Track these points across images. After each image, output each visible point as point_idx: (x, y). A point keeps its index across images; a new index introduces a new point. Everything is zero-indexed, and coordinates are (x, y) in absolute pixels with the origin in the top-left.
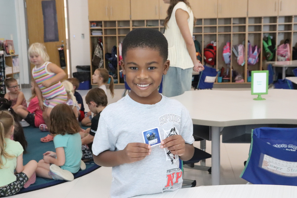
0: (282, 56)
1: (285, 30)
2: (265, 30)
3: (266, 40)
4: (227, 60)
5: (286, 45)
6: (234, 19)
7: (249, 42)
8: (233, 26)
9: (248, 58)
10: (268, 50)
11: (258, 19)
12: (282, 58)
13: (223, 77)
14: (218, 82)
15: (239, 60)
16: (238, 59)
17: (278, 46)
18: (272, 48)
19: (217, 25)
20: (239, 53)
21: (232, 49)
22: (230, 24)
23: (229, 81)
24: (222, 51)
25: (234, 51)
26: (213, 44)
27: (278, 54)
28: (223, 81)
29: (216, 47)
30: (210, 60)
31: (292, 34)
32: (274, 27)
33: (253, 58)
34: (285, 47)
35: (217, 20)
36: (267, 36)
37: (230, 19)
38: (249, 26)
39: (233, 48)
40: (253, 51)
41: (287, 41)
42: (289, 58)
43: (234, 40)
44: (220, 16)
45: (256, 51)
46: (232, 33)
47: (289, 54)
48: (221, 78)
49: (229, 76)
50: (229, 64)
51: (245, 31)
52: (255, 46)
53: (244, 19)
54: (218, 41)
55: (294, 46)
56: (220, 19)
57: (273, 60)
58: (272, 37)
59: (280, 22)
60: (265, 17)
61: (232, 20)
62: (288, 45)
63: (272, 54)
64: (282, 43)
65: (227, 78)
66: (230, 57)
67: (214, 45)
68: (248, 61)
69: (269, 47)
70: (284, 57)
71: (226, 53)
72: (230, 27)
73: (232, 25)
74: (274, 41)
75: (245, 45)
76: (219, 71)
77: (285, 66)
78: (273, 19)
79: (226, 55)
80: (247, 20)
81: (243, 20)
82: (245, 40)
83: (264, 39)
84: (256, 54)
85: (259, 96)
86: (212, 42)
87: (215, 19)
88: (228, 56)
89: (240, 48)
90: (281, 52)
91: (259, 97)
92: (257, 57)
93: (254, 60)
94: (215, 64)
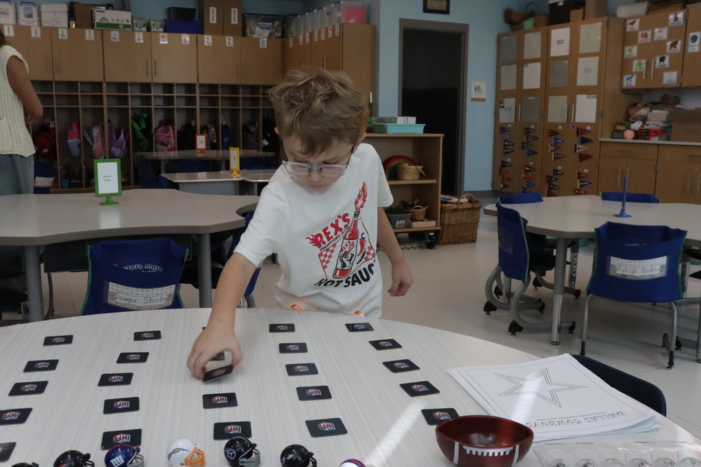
0: (163, 144)
1: (165, 104)
2: (134, 104)
3: (137, 119)
4: (75, 150)
5: (168, 128)
6: (82, 83)
7: (109, 121)
8: (82, 96)
9: (110, 147)
10: (141, 135)
11: (123, 86)
12: (163, 148)
13: (70, 180)
14: (62, 188)
15: (95, 151)
16: (94, 148)
17: (156, 129)
18: (147, 131)
19: (54, 93)
20: (95, 140)
21: (81, 133)
22: (77, 91)
23: (81, 185)
24: (65, 136)
25: (87, 135)
26: (49, 124)
27: (156, 143)
28: (70, 186)
29: (54, 128)
30: (46, 151)
31: (175, 110)
32: (147, 100)
33: (117, 147)
34: (167, 131)
35: (54, 84)
36: (138, 113)
37: (75, 83)
38: (108, 96)
39: (83, 131)
40: (118, 136)
41: (168, 121)
42: (173, 147)
43: (85, 119)
44: (58, 78)
45: (122, 136)
46: (80, 107)
47: (173, 142)
48: (66, 182)
49: (80, 178)
50: (79, 157)
51: (102, 103)
52: (120, 128)
53: (100, 84)
54: (57, 120)
55: (179, 130)
56: (57, 83)
57: (150, 149)
58: (145, 115)
59: (156, 92)
60: (132, 84)
61: (79, 84)
62: (170, 128)
63: (146, 141)
64: (161, 124)
65: (78, 181)
66: (79, 145)
67: (52, 126)
68: (110, 152)
69: (142, 131)
70: (166, 145)
71: (72, 139)
72: (77, 96)
73: (79, 94)
74: (149, 121)
75: (103, 127)
76: (63, 169)
77: (163, 158)
78: (146, 87)
79: (73, 142)
80: (104, 85)
81: (97, 86)
82: (103, 118)
83: (132, 118)
84: (123, 141)
85: (107, 198)
86: (46, 121)
87: (50, 83)
88: (77, 145)
89: (96, 132)
90: (162, 138)
91: (108, 200)
92: (124, 147)
93: (120, 150)
94: (55, 157)
